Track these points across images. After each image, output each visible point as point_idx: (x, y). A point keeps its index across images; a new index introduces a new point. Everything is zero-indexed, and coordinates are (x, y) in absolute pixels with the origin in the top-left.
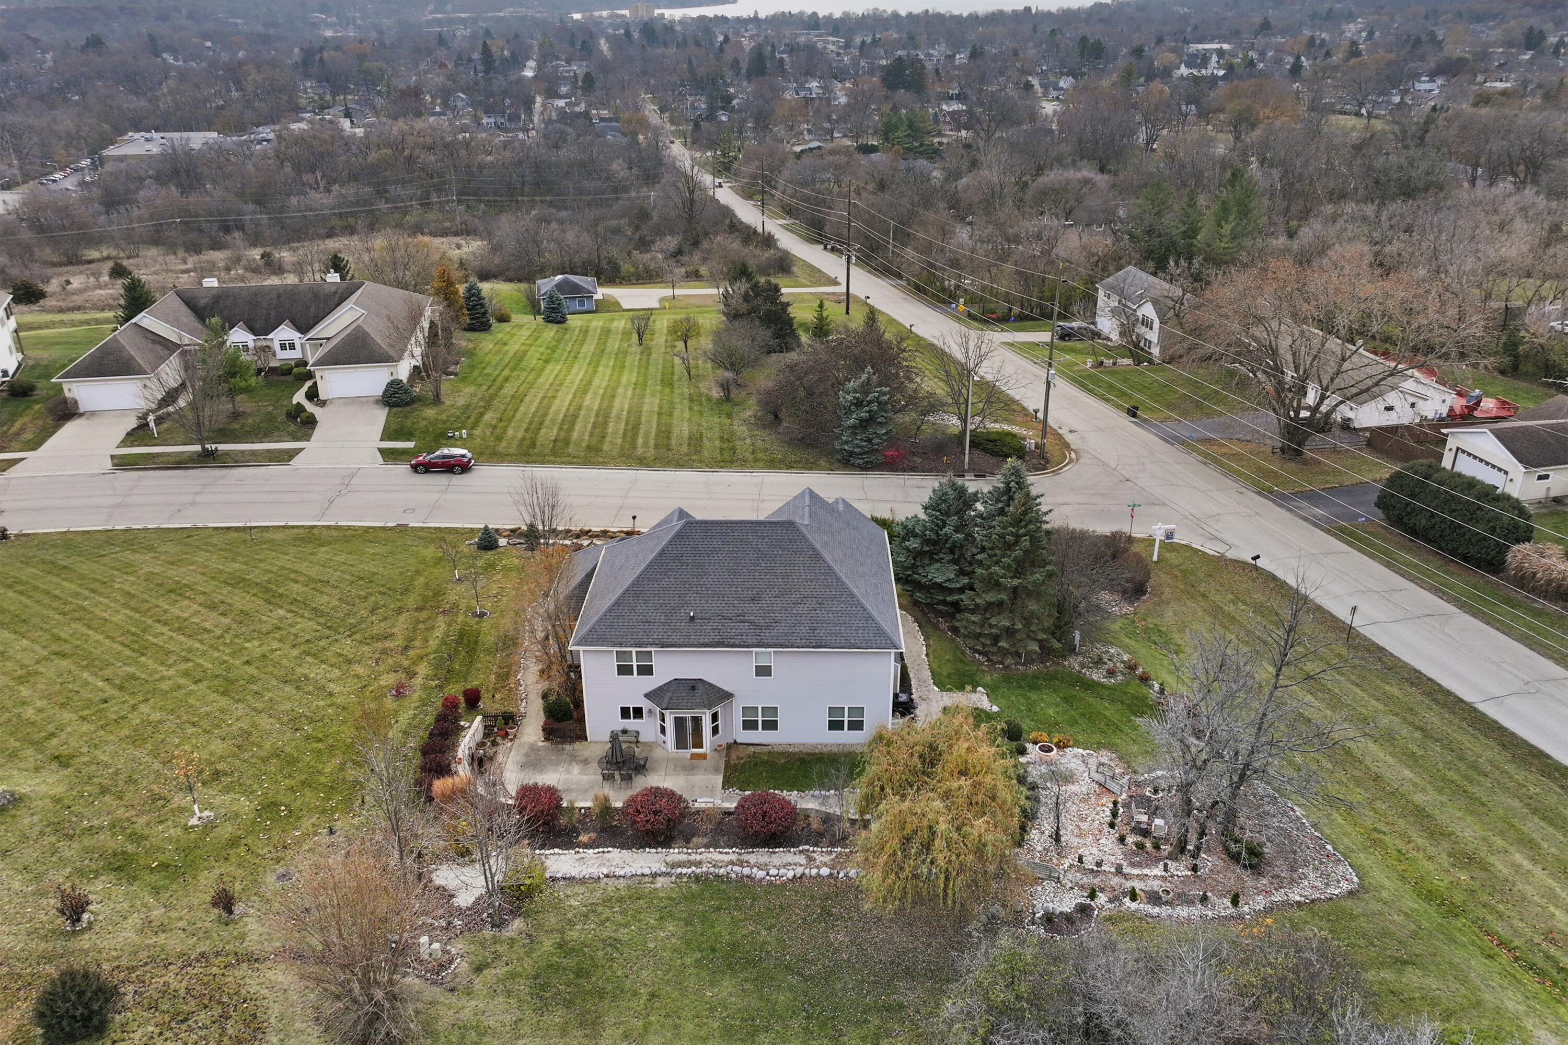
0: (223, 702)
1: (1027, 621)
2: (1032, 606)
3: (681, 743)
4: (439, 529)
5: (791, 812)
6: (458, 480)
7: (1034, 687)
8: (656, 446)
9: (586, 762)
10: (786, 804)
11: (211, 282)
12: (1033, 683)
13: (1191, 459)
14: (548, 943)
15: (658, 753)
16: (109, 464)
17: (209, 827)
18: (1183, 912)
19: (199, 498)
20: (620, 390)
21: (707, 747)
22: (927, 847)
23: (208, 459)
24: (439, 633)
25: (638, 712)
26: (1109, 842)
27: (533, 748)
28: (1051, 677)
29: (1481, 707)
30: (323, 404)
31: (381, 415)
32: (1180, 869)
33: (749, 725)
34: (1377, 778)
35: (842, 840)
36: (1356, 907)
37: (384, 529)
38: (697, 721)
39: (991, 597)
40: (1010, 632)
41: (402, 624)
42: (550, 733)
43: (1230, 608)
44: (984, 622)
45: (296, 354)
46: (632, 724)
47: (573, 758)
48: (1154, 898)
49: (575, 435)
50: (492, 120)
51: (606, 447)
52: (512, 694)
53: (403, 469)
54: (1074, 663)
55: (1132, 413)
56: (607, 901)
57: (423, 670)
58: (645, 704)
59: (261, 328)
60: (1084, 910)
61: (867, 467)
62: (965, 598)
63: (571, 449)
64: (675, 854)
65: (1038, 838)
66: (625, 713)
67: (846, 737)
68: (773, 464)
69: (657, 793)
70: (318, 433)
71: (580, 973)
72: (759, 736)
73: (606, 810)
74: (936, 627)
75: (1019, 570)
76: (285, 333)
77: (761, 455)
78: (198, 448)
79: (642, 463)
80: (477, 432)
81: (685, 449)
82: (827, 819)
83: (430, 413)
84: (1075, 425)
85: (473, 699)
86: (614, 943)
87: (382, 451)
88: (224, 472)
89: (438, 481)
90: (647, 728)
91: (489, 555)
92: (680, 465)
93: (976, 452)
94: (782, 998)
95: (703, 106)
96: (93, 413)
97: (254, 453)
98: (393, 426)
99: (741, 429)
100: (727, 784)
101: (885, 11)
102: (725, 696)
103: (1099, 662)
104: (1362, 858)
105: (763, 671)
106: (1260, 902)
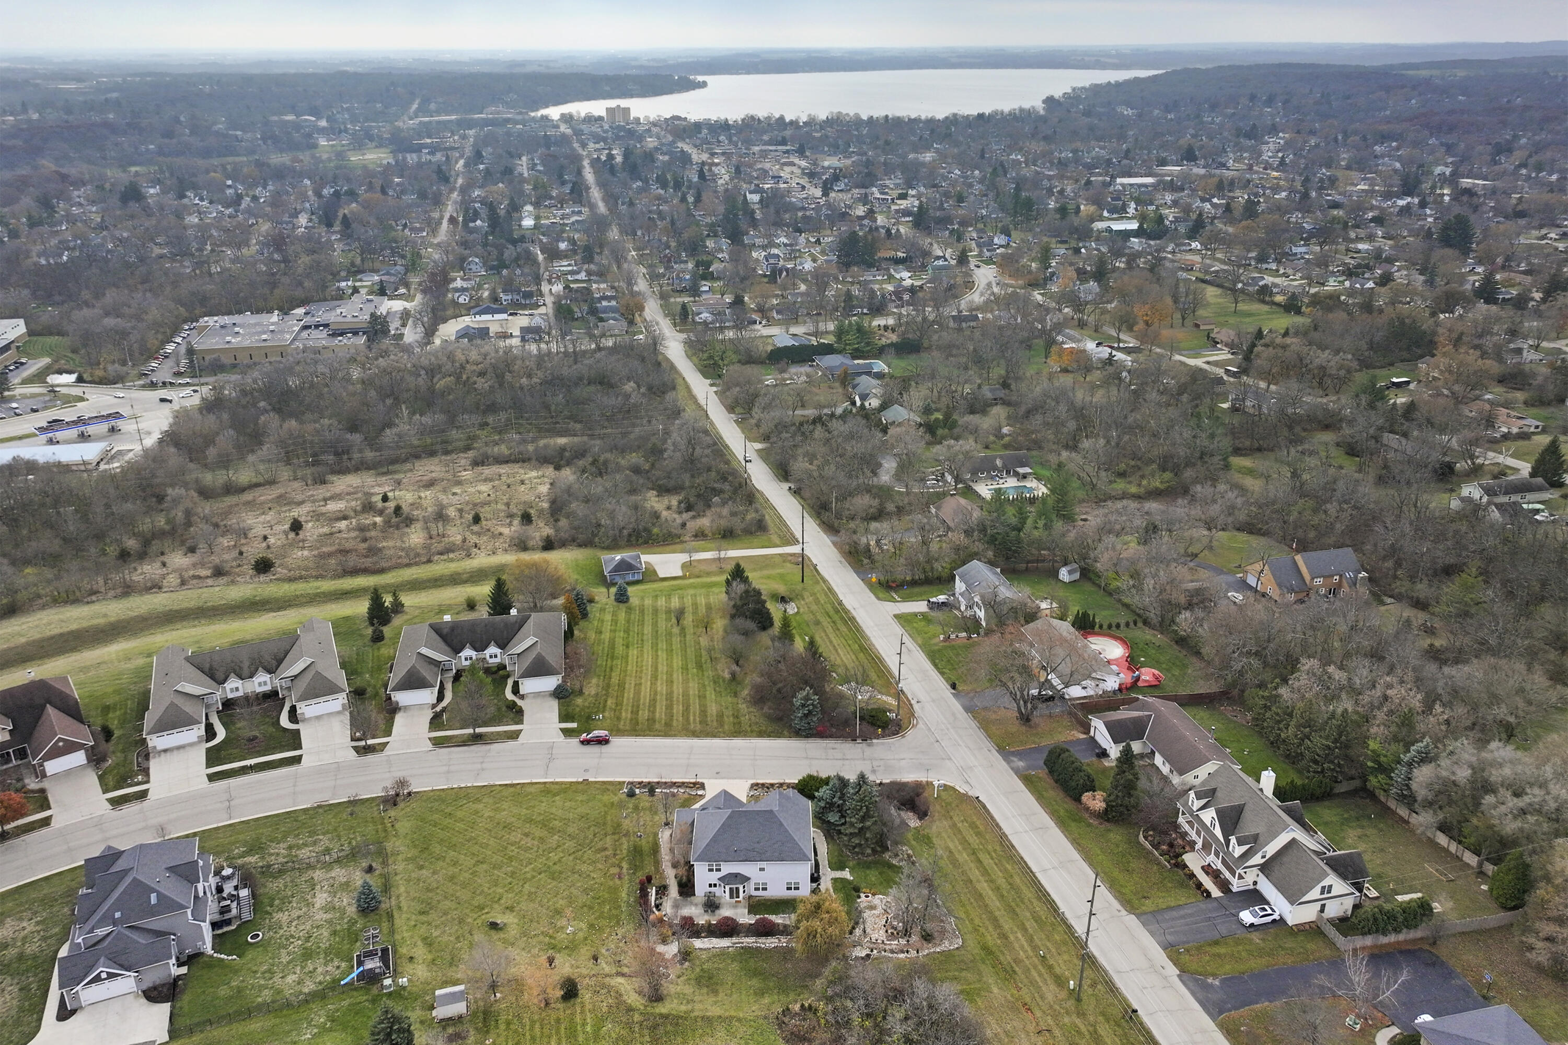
0: (554, 883)
1: (867, 840)
2: (868, 835)
3: (731, 897)
4: (604, 782)
5: (773, 924)
6: (605, 749)
7: (868, 868)
8: (700, 722)
9: (696, 905)
10: (771, 922)
11: (447, 618)
12: (867, 866)
13: (973, 724)
14: (698, 970)
15: (723, 901)
16: (430, 746)
17: (574, 933)
18: (902, 956)
19: (484, 765)
20: (675, 676)
21: (741, 898)
22: (815, 937)
23: (477, 739)
24: (625, 846)
25: (715, 885)
26: (882, 932)
27: (675, 900)
28: (876, 863)
29: (1038, 875)
30: (522, 697)
31: (554, 704)
32: (903, 942)
33: (757, 889)
34: (986, 906)
35: (791, 934)
36: (956, 953)
37: (578, 783)
38: (737, 889)
39: (852, 830)
40: (860, 845)
41: (609, 840)
42: (681, 893)
43: (960, 825)
44: (849, 840)
45: (498, 660)
46: (713, 889)
47: (691, 903)
48: (892, 952)
49: (657, 715)
50: (509, 297)
51: (675, 723)
52: (663, 877)
53: (575, 741)
54: (887, 856)
55: (954, 686)
56: (714, 956)
57: (625, 865)
58: (717, 882)
59: (480, 648)
60: (868, 956)
61: (808, 736)
62: (842, 828)
63: (657, 726)
64: (734, 940)
65: (858, 932)
66: (710, 885)
67: (793, 893)
68: (761, 734)
69: (727, 918)
70: (526, 717)
71: (710, 978)
72: (760, 893)
73: (710, 925)
74: (832, 838)
75: (863, 819)
76: (493, 650)
77: (754, 728)
78: (471, 731)
79: (695, 734)
80: (607, 714)
81: (715, 724)
82: (785, 926)
83: (579, 701)
84: (922, 698)
85: (649, 879)
86: (719, 969)
87: (562, 730)
88: (488, 747)
89: (594, 749)
90: (718, 891)
91: (633, 800)
92: (714, 736)
93: (864, 723)
94: (771, 984)
95: (688, 277)
96: (405, 707)
97: (498, 733)
98: (564, 713)
99: (743, 707)
100: (749, 913)
101: (847, 115)
102: (748, 879)
103: (897, 855)
104: (968, 937)
105: (762, 869)
106: (926, 952)
